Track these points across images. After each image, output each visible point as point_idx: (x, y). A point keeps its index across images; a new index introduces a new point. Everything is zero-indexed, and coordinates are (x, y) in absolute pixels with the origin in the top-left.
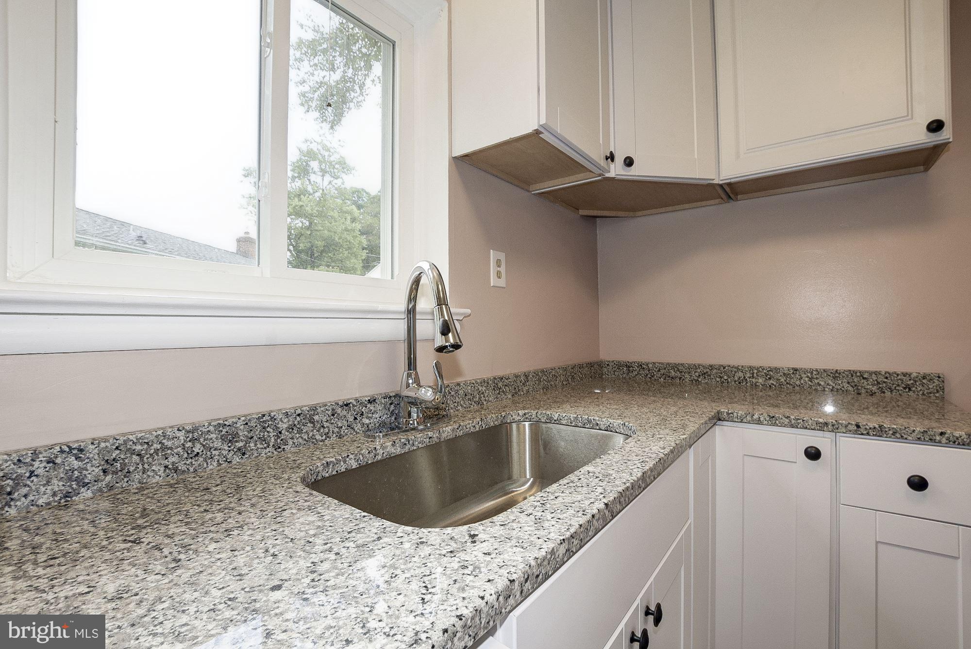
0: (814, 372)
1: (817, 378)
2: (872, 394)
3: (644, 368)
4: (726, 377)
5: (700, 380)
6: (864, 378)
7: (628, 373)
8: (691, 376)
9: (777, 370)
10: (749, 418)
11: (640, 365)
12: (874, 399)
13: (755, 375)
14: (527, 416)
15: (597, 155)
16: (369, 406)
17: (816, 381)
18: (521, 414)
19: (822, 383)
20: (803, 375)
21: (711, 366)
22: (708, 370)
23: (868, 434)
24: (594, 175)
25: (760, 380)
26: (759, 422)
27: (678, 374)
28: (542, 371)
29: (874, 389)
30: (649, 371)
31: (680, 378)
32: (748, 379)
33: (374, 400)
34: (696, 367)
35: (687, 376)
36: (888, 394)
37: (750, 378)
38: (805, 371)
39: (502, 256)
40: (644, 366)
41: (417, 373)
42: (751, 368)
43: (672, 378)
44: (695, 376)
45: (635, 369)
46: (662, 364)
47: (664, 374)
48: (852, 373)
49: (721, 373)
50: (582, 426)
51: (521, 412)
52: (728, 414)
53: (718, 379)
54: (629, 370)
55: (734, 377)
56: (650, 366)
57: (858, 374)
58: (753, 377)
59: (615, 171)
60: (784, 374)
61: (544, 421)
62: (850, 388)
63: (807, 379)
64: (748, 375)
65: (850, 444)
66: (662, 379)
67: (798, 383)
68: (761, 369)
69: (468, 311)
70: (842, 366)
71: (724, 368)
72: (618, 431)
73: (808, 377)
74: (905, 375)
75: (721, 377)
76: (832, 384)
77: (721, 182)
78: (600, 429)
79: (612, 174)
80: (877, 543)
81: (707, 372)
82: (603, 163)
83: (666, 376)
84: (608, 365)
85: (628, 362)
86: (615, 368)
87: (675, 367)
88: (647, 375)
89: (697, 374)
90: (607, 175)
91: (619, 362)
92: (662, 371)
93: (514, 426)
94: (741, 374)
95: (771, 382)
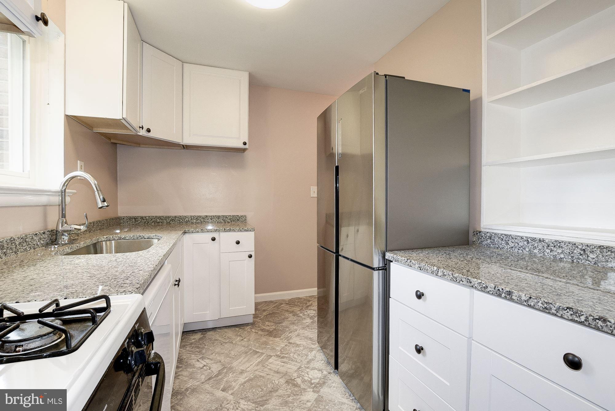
0: (212, 217)
1: (213, 219)
2: (229, 223)
3: (144, 219)
4: (181, 221)
5: (170, 222)
6: (227, 218)
7: (135, 222)
8: (167, 221)
9: (200, 217)
10: (195, 231)
11: (142, 218)
12: (229, 224)
13: (193, 219)
14: (108, 238)
15: (136, 125)
16: (43, 235)
17: (213, 220)
18: (105, 238)
19: (215, 220)
20: (209, 218)
21: (176, 216)
22: (174, 218)
23: (227, 231)
24: (132, 132)
25: (195, 221)
26: (198, 232)
27: (161, 221)
28: (99, 221)
29: (229, 221)
30: (146, 220)
31: (162, 222)
32: (190, 221)
33: (45, 233)
34: (169, 217)
35: (165, 221)
36: (233, 222)
37: (190, 220)
38: (210, 216)
39: (83, 163)
40: (144, 218)
41: (66, 219)
42: (191, 216)
43: (158, 223)
44: (168, 220)
45: (139, 220)
46: (153, 217)
47: (154, 221)
48: (223, 216)
49: (179, 219)
50: (136, 238)
51: (105, 237)
52: (188, 230)
53: (178, 222)
54: (136, 220)
55: (184, 220)
56: (147, 218)
57: (225, 216)
58: (192, 220)
59: (142, 133)
60: (203, 218)
61: (117, 239)
62: (223, 221)
63: (210, 219)
64: (190, 219)
65: (224, 235)
66: (153, 224)
67: (207, 221)
68: (194, 217)
69: (75, 191)
70: (220, 214)
71: (181, 217)
72: (153, 238)
73: (210, 218)
74: (237, 216)
75: (180, 221)
76: (217, 220)
77: (183, 144)
78: (145, 239)
79: (141, 134)
80: (229, 261)
81: (174, 219)
82: (138, 129)
83: (155, 222)
84: (124, 219)
85: (135, 217)
86: (128, 220)
87: (160, 218)
88: (145, 222)
89: (169, 220)
90: (139, 134)
91: (130, 217)
92: (153, 220)
93: (104, 243)
94: (187, 219)
95: (198, 221)
